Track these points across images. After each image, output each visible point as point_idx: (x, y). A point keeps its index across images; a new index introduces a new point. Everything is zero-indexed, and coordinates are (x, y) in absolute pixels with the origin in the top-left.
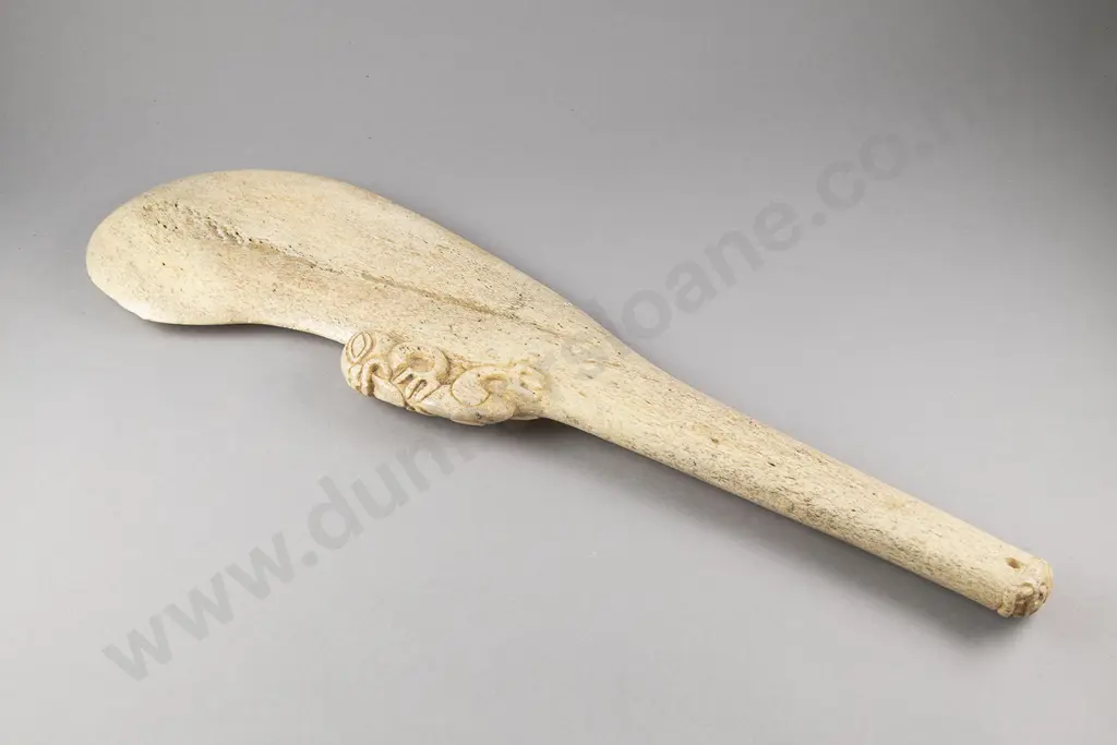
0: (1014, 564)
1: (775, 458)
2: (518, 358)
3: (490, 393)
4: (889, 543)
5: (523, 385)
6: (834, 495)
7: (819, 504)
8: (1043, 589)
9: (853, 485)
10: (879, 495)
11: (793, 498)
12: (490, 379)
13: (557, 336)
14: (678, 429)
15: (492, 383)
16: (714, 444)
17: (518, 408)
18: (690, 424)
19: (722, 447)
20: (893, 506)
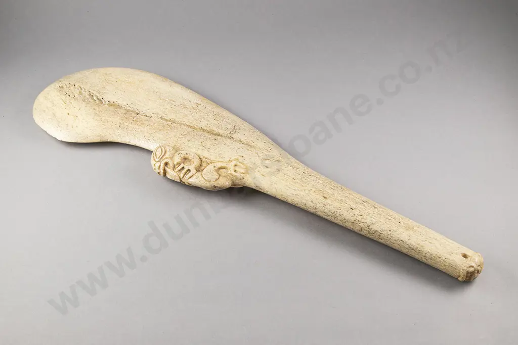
0: (465, 256)
1: (353, 206)
2: (233, 158)
3: (220, 175)
4: (407, 246)
5: (235, 171)
6: (381, 223)
7: (374, 228)
8: (479, 268)
9: (389, 218)
10: (402, 223)
11: (362, 225)
12: (220, 168)
13: (251, 146)
14: (307, 192)
15: (221, 170)
16: (325, 199)
17: (233, 182)
18: (314, 189)
19: (328, 201)
20: (408, 228)
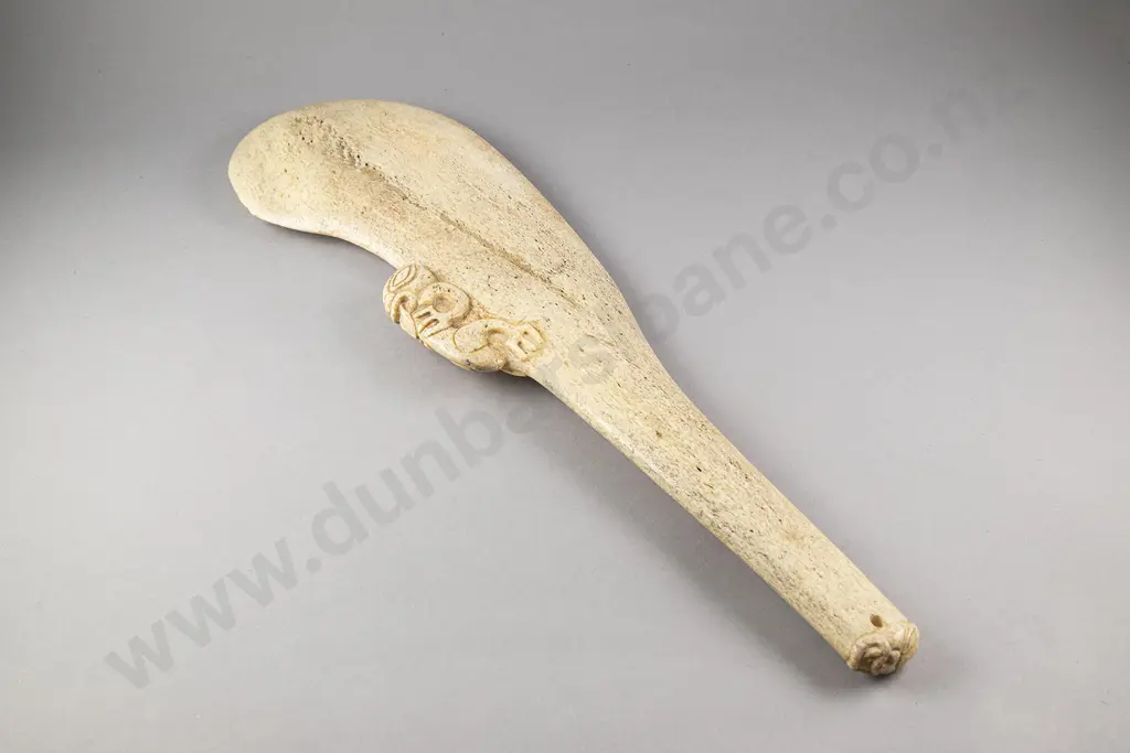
0: (877, 622)
1: (705, 465)
2: (529, 319)
3: (489, 344)
5: (519, 344)
6: (741, 511)
8: (896, 654)
9: (765, 506)
10: (785, 522)
12: (494, 331)
13: (575, 305)
14: (631, 415)
15: (496, 335)
16: (656, 437)
17: (507, 364)
18: (646, 414)
19: (662, 442)
20: (792, 536)
